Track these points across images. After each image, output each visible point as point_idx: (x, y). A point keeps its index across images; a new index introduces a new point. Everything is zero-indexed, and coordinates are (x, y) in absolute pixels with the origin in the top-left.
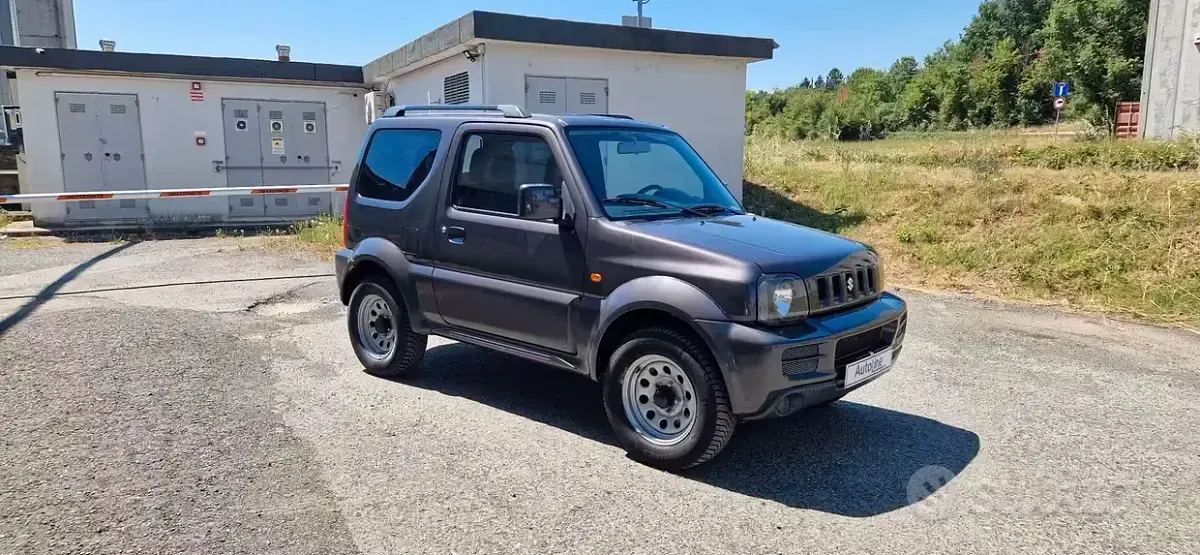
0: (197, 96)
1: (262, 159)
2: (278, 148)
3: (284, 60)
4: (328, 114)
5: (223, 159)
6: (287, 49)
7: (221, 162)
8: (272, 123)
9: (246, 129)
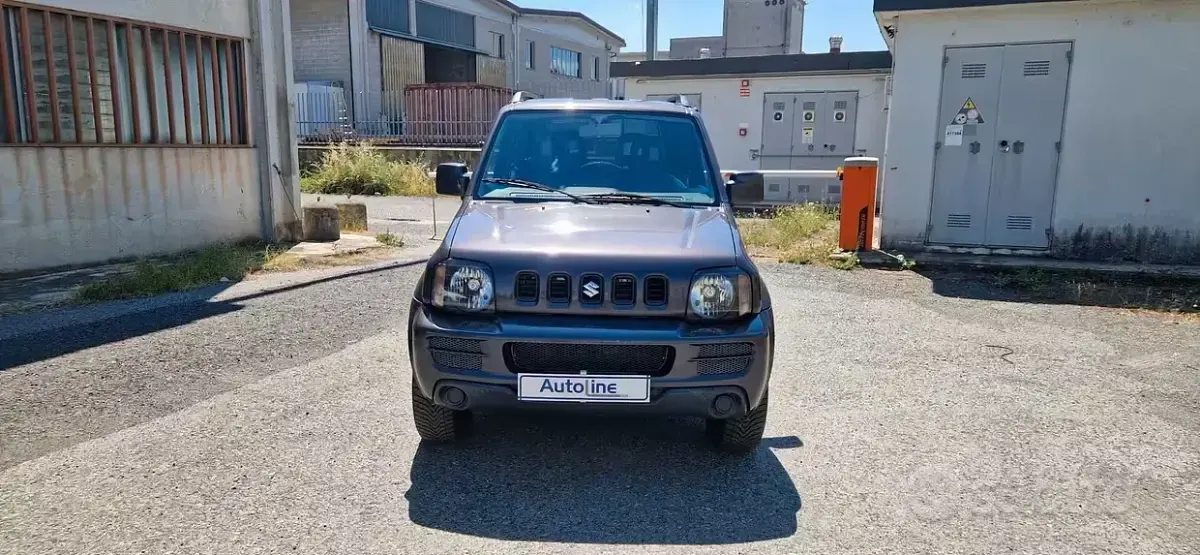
0: (745, 92)
1: (792, 148)
2: (808, 137)
3: (835, 51)
4: (860, 101)
5: (759, 148)
6: (838, 41)
7: (756, 151)
8: (804, 114)
9: (782, 120)
